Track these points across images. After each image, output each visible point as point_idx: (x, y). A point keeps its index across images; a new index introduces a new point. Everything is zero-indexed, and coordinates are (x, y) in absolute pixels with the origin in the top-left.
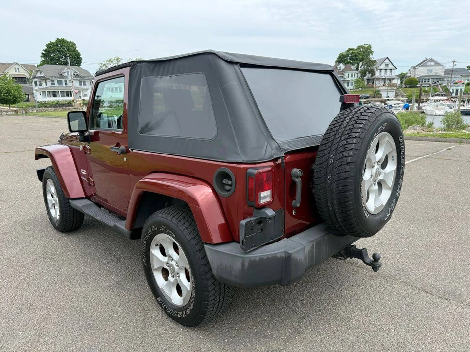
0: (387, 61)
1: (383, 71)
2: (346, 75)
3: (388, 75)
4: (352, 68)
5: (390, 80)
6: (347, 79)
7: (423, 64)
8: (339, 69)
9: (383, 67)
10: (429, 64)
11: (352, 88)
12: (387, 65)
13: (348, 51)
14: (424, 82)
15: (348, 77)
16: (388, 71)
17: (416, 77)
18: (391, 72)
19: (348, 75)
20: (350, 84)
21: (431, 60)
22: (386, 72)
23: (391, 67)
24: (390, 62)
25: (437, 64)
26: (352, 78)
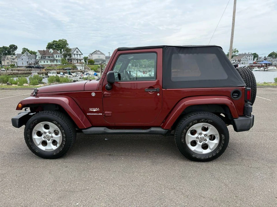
0: (77, 49)
1: (76, 55)
2: (55, 56)
3: (79, 57)
4: (58, 52)
5: (80, 60)
6: (56, 58)
7: (95, 52)
8: (50, 52)
9: (75, 53)
10: (98, 53)
11: (60, 63)
12: (77, 52)
13: (53, 42)
14: (97, 62)
15: (57, 57)
16: (79, 55)
17: (93, 59)
18: (80, 56)
19: (56, 56)
20: (58, 61)
21: (99, 51)
22: (77, 55)
23: (79, 53)
24: (79, 51)
25: (102, 54)
26: (59, 58)
